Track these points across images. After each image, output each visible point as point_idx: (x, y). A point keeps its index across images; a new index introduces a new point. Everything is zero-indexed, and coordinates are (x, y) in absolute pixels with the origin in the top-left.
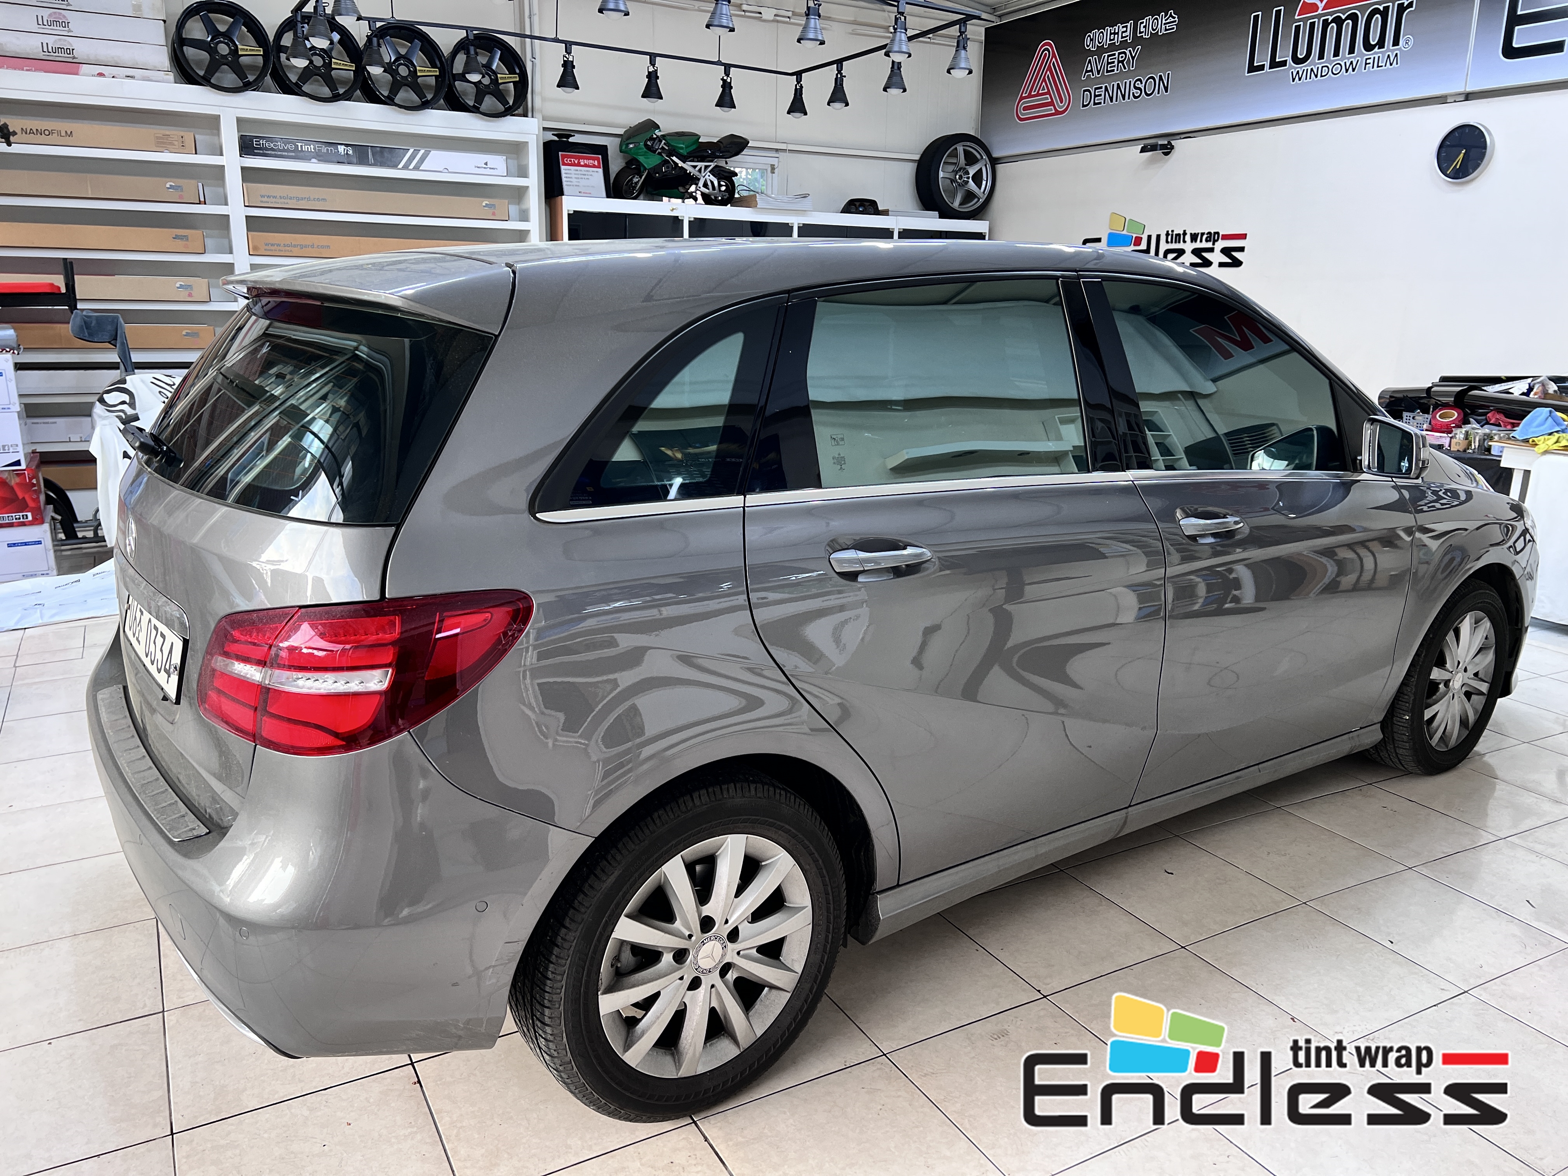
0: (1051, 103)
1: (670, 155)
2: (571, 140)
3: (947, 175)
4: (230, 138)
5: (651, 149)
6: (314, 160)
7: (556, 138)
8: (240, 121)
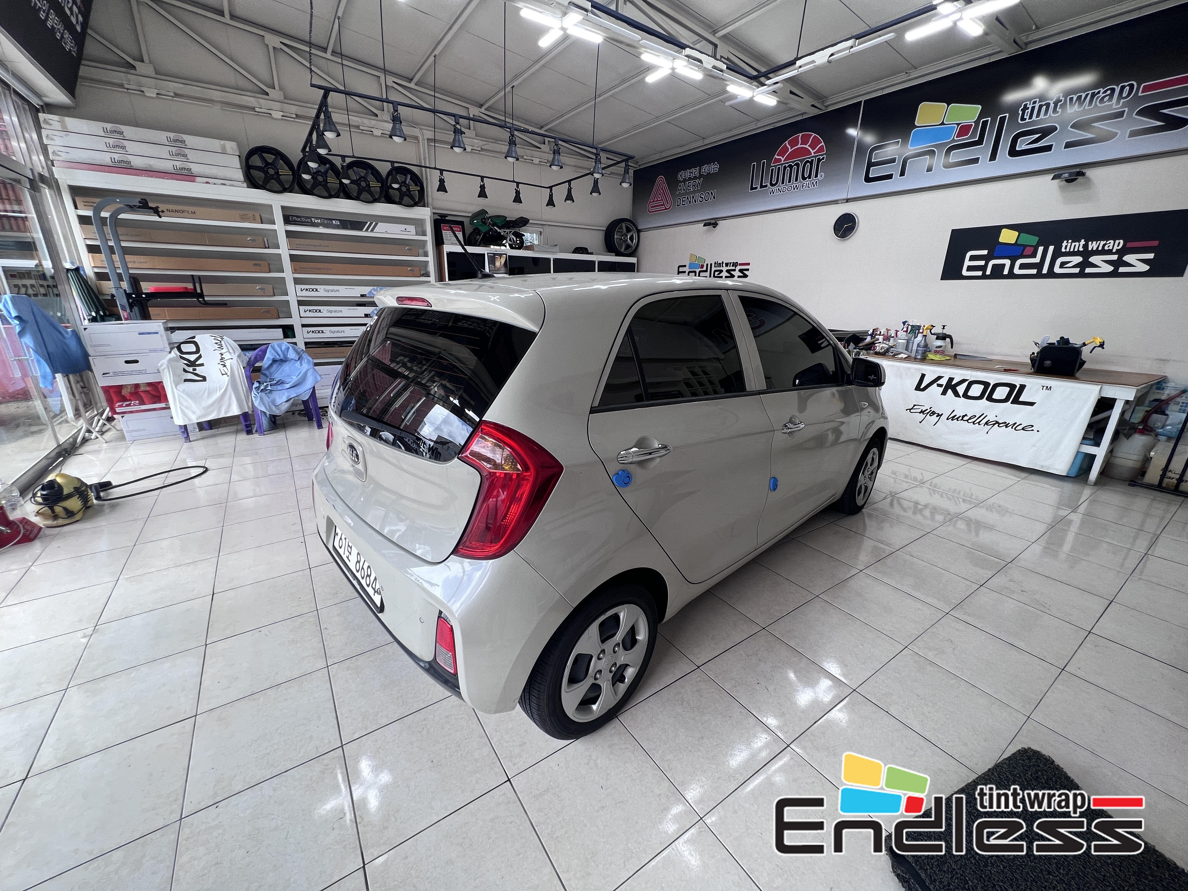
0: (663, 205)
1: (493, 226)
2: (447, 218)
3: (619, 237)
4: (278, 216)
5: (485, 223)
6: (321, 227)
7: (440, 218)
8: (283, 208)
